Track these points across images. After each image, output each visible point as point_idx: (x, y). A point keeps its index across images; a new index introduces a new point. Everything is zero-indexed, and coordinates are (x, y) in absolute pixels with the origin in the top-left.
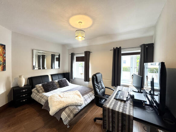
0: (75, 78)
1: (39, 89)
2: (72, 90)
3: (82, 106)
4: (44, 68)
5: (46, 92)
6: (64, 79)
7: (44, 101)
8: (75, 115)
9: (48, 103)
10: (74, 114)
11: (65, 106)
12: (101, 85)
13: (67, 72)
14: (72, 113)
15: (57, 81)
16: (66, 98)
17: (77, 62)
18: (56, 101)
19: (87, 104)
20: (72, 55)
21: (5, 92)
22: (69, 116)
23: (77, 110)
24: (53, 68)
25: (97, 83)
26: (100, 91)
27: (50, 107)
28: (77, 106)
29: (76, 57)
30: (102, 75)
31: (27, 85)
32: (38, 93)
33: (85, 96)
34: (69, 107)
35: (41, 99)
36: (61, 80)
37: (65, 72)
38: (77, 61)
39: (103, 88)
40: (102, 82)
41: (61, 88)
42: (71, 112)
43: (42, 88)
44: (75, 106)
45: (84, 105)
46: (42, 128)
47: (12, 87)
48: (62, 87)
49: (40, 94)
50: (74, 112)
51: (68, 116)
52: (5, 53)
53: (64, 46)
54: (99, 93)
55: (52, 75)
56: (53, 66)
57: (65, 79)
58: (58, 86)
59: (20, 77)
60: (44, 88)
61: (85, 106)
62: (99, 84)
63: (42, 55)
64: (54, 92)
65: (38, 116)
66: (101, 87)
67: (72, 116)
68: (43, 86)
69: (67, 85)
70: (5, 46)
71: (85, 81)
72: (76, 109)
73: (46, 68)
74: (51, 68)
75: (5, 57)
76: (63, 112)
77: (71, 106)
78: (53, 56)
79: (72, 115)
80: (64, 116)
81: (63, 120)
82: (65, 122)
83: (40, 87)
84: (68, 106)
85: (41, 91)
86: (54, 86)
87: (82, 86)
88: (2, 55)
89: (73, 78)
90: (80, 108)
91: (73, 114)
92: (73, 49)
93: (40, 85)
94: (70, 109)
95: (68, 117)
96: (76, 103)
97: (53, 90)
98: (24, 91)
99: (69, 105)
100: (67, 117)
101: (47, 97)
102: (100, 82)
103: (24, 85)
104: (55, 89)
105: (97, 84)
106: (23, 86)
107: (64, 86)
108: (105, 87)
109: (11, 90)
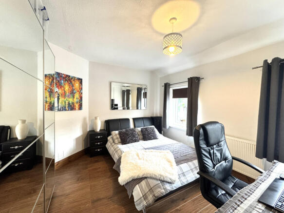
0: (170, 127)
1: (115, 137)
2: (161, 149)
3: (173, 185)
4: (128, 108)
5: (123, 144)
6: (151, 128)
7: (117, 157)
8: (158, 199)
9: (120, 162)
10: (155, 197)
11: (141, 176)
12: (221, 151)
13: (159, 115)
14: (151, 194)
15: (139, 129)
16: (146, 161)
17: (175, 99)
18: (130, 162)
19: (186, 183)
20: (167, 86)
21: (82, 135)
22: (145, 197)
23: (163, 191)
24: (139, 108)
25: (208, 146)
26: (214, 165)
27: (121, 169)
28: (163, 181)
29: (174, 90)
30: (223, 128)
31: (104, 130)
32: (113, 144)
33: (182, 166)
34: (149, 180)
35: (115, 154)
36: (146, 128)
37: (155, 116)
38: (174, 97)
39: (225, 159)
40: (222, 143)
41: (145, 140)
42: (151, 190)
43: (118, 136)
44: (160, 180)
45: (178, 184)
46: (109, 198)
47: (88, 130)
48: (147, 140)
49: (115, 146)
50: (155, 193)
51: (143, 196)
52: (82, 89)
53: (153, 73)
54: (211, 169)
55: (134, 119)
56: (139, 106)
57: (153, 126)
58: (141, 137)
59: (96, 118)
60: (120, 137)
61: (181, 186)
62: (213, 149)
63: (127, 90)
64: (133, 146)
65: (109, 178)
66: (218, 155)
67: (151, 198)
68: (120, 134)
69: (155, 138)
70: (81, 80)
71: (187, 134)
72: (160, 187)
73: (131, 108)
74: (136, 108)
75: (82, 94)
76: (137, 186)
77: (151, 178)
78: (139, 90)
79: (151, 196)
80: (137, 193)
81: (135, 201)
82: (138, 205)
83: (116, 135)
84: (146, 178)
85: (116, 141)
86: (134, 136)
87: (180, 144)
88: (78, 91)
89: (168, 127)
90: (169, 188)
91: (154, 195)
92: (169, 76)
93: (117, 132)
94: (148, 184)
95: (143, 198)
96: (161, 175)
97: (132, 143)
98: (99, 137)
99: (149, 176)
100: (141, 198)
101: (122, 152)
102: (218, 143)
103: (100, 130)
104: (135, 142)
105: (207, 148)
106: (98, 130)
107: (150, 139)
108: (234, 158)
109: (88, 134)
